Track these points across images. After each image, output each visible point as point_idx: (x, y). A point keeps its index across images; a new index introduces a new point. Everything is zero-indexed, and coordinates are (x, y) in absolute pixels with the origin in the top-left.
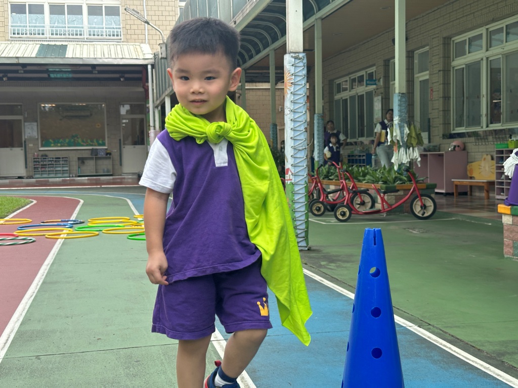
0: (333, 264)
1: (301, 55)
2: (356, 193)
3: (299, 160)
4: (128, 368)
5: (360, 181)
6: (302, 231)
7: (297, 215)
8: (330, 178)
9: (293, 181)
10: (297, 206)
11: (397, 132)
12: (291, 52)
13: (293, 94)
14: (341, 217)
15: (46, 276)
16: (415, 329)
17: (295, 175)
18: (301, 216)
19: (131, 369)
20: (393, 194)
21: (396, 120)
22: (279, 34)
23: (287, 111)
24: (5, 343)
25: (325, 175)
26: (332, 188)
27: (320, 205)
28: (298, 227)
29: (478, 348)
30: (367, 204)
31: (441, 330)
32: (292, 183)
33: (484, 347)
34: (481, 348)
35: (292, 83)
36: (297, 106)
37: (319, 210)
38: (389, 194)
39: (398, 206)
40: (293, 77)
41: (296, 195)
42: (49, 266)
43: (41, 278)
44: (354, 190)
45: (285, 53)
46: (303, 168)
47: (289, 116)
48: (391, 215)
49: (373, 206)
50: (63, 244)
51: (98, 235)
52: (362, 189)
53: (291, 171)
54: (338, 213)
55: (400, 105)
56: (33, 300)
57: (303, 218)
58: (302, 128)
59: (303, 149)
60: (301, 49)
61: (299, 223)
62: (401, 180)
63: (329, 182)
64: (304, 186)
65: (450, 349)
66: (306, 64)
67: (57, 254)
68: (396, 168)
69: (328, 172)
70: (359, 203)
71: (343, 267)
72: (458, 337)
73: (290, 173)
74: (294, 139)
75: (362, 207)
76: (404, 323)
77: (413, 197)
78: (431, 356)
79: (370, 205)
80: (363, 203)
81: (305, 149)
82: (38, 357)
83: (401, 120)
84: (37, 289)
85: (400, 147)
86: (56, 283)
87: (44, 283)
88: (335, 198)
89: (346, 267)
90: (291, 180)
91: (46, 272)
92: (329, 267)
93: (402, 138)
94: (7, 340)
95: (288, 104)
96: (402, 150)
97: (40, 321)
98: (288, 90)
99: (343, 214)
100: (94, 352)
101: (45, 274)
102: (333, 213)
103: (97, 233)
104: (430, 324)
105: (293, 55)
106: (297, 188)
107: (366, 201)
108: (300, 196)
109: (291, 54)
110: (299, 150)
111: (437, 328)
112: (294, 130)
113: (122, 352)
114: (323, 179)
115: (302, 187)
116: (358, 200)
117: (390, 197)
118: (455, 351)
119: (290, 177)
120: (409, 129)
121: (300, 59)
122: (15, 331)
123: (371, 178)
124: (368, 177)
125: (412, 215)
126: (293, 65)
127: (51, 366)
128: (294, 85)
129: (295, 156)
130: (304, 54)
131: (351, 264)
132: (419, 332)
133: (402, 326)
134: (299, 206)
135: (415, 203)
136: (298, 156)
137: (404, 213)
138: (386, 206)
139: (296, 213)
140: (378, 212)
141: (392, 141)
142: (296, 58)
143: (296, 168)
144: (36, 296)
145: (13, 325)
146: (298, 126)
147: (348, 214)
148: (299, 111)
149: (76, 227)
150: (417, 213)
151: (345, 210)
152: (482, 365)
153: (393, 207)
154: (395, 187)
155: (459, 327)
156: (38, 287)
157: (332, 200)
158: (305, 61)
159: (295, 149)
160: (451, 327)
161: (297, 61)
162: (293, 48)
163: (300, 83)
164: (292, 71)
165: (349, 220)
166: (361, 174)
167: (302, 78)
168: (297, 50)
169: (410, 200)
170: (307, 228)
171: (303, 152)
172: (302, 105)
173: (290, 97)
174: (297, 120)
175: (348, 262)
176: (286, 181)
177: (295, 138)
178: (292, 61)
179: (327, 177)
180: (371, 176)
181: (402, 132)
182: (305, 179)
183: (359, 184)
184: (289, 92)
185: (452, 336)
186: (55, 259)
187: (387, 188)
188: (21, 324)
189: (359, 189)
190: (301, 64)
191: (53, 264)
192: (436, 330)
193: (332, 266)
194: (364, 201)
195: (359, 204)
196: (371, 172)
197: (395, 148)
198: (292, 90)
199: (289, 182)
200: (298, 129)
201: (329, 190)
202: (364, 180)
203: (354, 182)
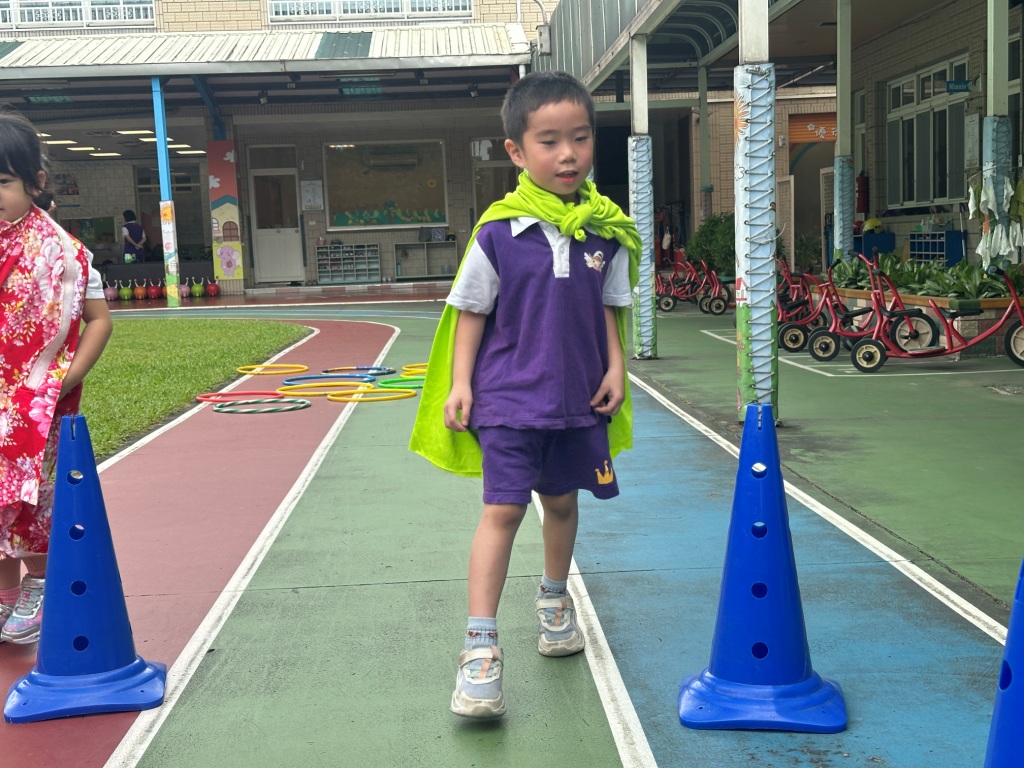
0: (812, 454)
1: (764, 68)
2: (903, 314)
3: (759, 263)
4: (423, 609)
5: (913, 291)
6: (766, 392)
7: (757, 363)
8: (860, 284)
9: (748, 302)
10: (757, 346)
11: (988, 195)
12: (746, 63)
13: (750, 140)
14: (864, 364)
15: (321, 466)
16: (904, 566)
17: (752, 291)
18: (764, 365)
19: (428, 611)
20: (973, 317)
21: (988, 169)
22: (722, 31)
23: (738, 173)
24: (250, 569)
25: (850, 279)
26: (862, 304)
27: (828, 340)
28: (758, 386)
29: (995, 596)
30: (923, 337)
31: (947, 568)
32: (747, 306)
33: (1006, 597)
34: (1000, 598)
35: (747, 121)
36: (757, 163)
37: (826, 348)
38: (966, 317)
39: (981, 341)
40: (750, 109)
41: (754, 327)
42: (327, 450)
43: (313, 470)
44: (897, 309)
45: (736, 63)
46: (768, 277)
47: (741, 181)
48: (969, 358)
49: (935, 341)
50: (356, 411)
51: (415, 395)
52: (916, 307)
53: (745, 284)
54: (859, 356)
55: (996, 140)
56: (297, 505)
57: (768, 368)
58: (766, 203)
59: (768, 243)
60: (765, 56)
61: (759, 378)
62: (993, 289)
63: (856, 293)
64: (769, 310)
65: (947, 597)
66: (773, 84)
67: (343, 429)
68: (985, 266)
69: (857, 273)
70: (907, 334)
71: (828, 459)
72: (970, 579)
73: (743, 287)
74: (751, 225)
75: (913, 342)
76: (888, 556)
77: (1012, 322)
78: (908, 608)
79: (929, 338)
80: (915, 336)
81: (772, 241)
82: (295, 590)
83: (998, 171)
84: (305, 488)
85: (994, 223)
86: (334, 477)
87: (317, 477)
88: (862, 326)
89: (832, 460)
90: (746, 299)
91: (321, 460)
92: (803, 458)
93: (999, 205)
94: (253, 564)
95: (740, 161)
96: (999, 229)
97: (303, 537)
98: (739, 134)
99: (870, 358)
100: (378, 586)
101: (320, 463)
102: (849, 355)
103: (414, 391)
104: (933, 559)
105: (750, 67)
106: (756, 315)
107: (921, 332)
108: (763, 328)
109: (746, 67)
110: (761, 244)
111: (942, 565)
112: (751, 208)
113: (419, 587)
114: (847, 286)
115: (765, 312)
116: (906, 330)
117: (967, 324)
118: (952, 602)
119: (742, 295)
120: (1015, 187)
121: (762, 75)
122: (265, 552)
123: (934, 286)
124: (928, 283)
125: (1008, 358)
126: (748, 87)
127: (312, 603)
128: (752, 123)
129: (753, 255)
130: (770, 65)
131: (844, 453)
132: (908, 570)
133: (883, 561)
134: (759, 347)
135: (1015, 334)
136: (758, 254)
137: (996, 355)
138: (956, 342)
139: (754, 360)
140: (942, 352)
141: (978, 212)
142: (754, 73)
143: (754, 277)
144: (302, 499)
145: (263, 541)
146: (759, 200)
147: (878, 356)
148: (761, 172)
149: (381, 380)
150: (1018, 355)
151: (874, 349)
152: (985, 623)
153: (971, 343)
154: (979, 303)
155: (981, 563)
156: (307, 484)
157: (855, 330)
158: (772, 78)
159: (751, 243)
160: (968, 564)
161: (757, 79)
162: (750, 55)
163: (761, 120)
164: (748, 99)
165: (881, 369)
166: (917, 278)
167: (764, 110)
168: (758, 58)
169: (1006, 330)
170: (776, 387)
171: (768, 248)
172: (766, 160)
173: (745, 145)
174: (757, 188)
175: (840, 449)
176: (737, 302)
177: (753, 223)
178: (747, 79)
179: (853, 282)
180: (935, 281)
181: (998, 194)
182: (771, 298)
183: (909, 298)
184: (741, 137)
185: (962, 578)
186: (338, 438)
187: (960, 305)
188: (275, 542)
189: (907, 308)
190: (765, 84)
191: (334, 446)
192: (939, 568)
193: (810, 456)
194: (916, 332)
195: (906, 338)
196: (935, 272)
197: (985, 225)
198: (747, 134)
199: (742, 303)
200: (757, 205)
201: (855, 309)
202: (921, 289)
203: (897, 294)
